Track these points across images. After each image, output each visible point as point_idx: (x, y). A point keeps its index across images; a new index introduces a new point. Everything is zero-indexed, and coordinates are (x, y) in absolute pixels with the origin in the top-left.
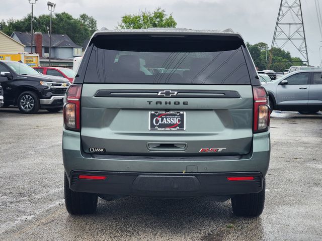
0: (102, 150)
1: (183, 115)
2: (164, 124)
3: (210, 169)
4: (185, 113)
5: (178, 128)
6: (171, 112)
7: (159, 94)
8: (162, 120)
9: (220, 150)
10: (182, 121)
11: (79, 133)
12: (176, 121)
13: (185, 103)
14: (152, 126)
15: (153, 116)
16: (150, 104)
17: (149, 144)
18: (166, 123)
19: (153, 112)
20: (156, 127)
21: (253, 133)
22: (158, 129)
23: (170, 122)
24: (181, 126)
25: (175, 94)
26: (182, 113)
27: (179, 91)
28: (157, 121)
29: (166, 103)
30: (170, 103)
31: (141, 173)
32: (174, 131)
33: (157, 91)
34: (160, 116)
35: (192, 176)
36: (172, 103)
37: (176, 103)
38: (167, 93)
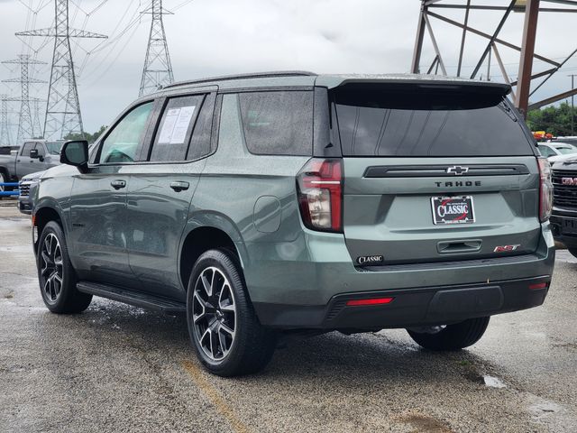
0: (378, 259)
1: (470, 200)
2: (451, 215)
4: (471, 198)
5: (467, 219)
6: (457, 198)
7: (449, 171)
8: (448, 210)
9: (514, 248)
10: (470, 208)
11: (341, 236)
12: (462, 209)
13: (477, 184)
15: (437, 203)
16: (438, 185)
17: (439, 245)
18: (452, 213)
19: (436, 198)
20: (443, 220)
21: (541, 222)
22: (446, 222)
23: (456, 211)
24: (470, 215)
25: (466, 171)
26: (468, 197)
28: (442, 211)
29: (457, 184)
30: (461, 184)
31: (441, 287)
32: (463, 223)
33: (445, 167)
34: (444, 203)
35: (497, 287)
36: (464, 184)
37: (469, 184)
38: (458, 170)
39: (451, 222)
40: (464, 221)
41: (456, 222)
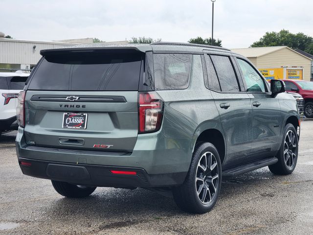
0: (34, 143)
1: (85, 116)
2: (73, 123)
3: (96, 162)
4: (87, 115)
5: (81, 126)
6: (78, 114)
7: (67, 99)
8: (72, 120)
9: (109, 146)
10: (84, 121)
11: (23, 129)
12: (80, 121)
13: (83, 106)
14: (65, 124)
15: (66, 117)
16: (61, 107)
17: (60, 139)
19: (66, 114)
20: (67, 126)
21: (138, 133)
23: (76, 122)
24: (83, 125)
25: (77, 99)
26: (85, 114)
27: (80, 97)
28: (68, 121)
29: (71, 106)
30: (73, 106)
31: (50, 162)
32: (78, 128)
33: (65, 96)
34: (70, 116)
35: (83, 167)
36: (75, 106)
37: (78, 106)
38: (72, 98)
39: (71, 127)
40: (79, 128)
41: (74, 127)
